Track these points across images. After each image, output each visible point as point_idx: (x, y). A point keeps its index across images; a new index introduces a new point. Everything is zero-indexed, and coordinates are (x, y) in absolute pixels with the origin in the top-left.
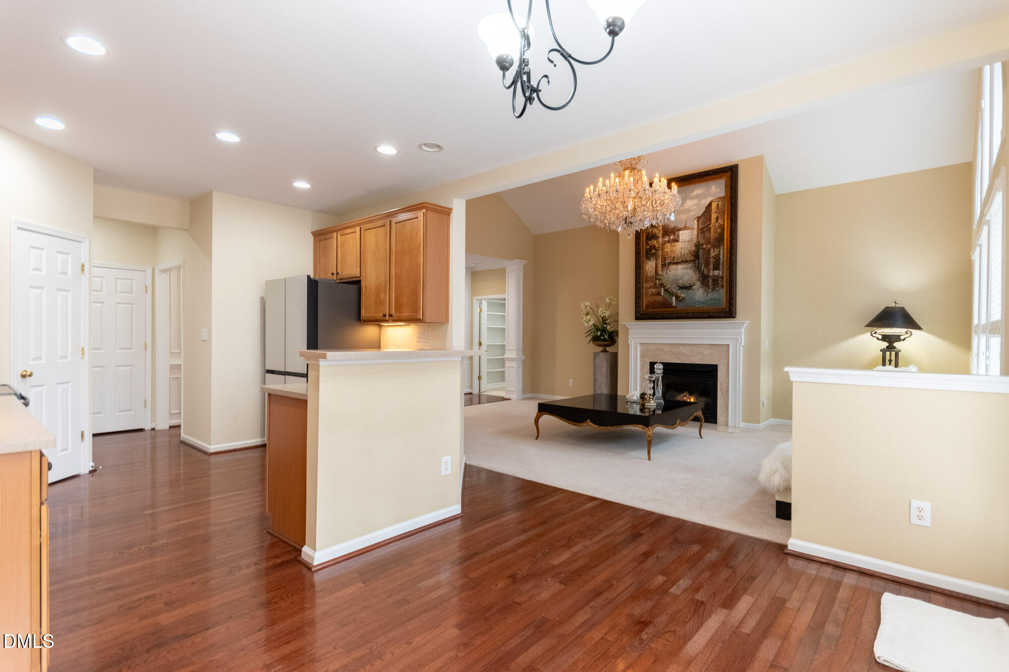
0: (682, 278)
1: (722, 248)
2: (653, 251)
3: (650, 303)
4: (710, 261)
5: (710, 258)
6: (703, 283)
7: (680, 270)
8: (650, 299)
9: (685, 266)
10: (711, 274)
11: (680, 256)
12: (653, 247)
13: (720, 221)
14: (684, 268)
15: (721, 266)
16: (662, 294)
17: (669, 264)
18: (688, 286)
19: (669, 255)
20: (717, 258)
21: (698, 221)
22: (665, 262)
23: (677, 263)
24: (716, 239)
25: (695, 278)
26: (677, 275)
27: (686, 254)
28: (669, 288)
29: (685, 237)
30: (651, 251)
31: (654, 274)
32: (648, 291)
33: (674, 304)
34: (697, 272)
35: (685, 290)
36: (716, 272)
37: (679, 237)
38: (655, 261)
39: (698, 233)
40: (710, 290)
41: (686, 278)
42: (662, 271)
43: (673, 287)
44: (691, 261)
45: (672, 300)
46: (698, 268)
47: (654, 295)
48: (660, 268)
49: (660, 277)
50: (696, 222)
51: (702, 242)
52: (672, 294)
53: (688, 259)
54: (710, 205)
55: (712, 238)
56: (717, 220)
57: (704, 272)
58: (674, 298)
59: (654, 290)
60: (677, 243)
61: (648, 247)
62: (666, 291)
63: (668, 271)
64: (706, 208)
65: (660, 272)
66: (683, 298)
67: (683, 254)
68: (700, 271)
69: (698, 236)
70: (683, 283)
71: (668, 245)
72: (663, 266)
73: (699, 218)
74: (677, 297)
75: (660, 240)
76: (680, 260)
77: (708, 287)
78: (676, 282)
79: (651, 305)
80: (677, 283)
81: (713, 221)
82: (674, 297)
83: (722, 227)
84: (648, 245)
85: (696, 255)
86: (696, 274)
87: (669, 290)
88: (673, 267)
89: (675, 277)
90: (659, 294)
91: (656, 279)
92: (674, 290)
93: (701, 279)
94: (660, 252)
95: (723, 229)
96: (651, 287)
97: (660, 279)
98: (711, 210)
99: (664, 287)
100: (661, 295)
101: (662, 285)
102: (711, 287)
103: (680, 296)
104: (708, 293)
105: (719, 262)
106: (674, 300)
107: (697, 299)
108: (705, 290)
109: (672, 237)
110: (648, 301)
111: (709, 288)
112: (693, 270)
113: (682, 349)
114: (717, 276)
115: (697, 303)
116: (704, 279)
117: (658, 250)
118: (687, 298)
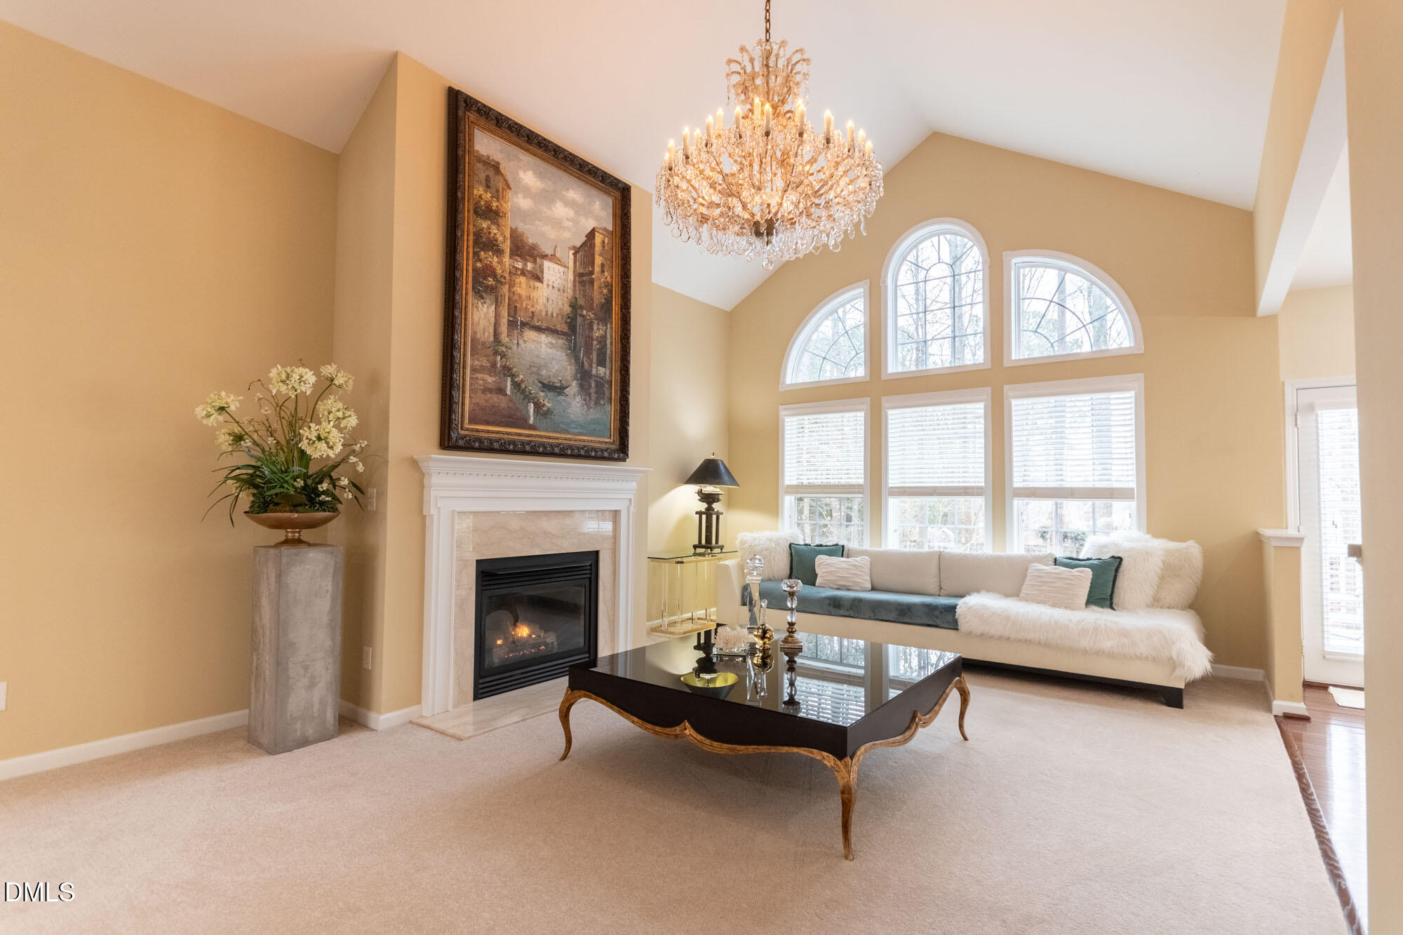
0: (546, 366)
1: (609, 326)
2: (491, 281)
3: (483, 409)
4: (592, 344)
5: (592, 340)
6: (581, 386)
7: (544, 346)
8: (481, 399)
9: (554, 342)
10: (594, 372)
11: (544, 314)
12: (489, 271)
13: (606, 274)
14: (551, 343)
15: (608, 360)
16: (509, 393)
17: (524, 324)
18: (558, 385)
19: (524, 306)
20: (602, 340)
21: (575, 254)
22: (514, 317)
23: (538, 329)
24: (602, 306)
25: (569, 372)
26: (538, 356)
27: (555, 315)
28: (522, 381)
29: (554, 279)
30: (485, 278)
31: (492, 339)
32: (477, 378)
33: (531, 421)
34: (573, 361)
35: (552, 394)
36: (602, 370)
37: (543, 272)
38: (494, 306)
39: (574, 281)
40: (593, 403)
41: (555, 367)
42: (508, 335)
43: (530, 381)
44: (563, 334)
45: (528, 411)
46: (573, 351)
47: (490, 391)
48: (504, 328)
49: (504, 349)
50: (572, 257)
51: (581, 302)
52: (528, 397)
53: (559, 328)
54: (591, 235)
55: (596, 302)
56: (603, 271)
57: (583, 362)
58: (531, 407)
59: (490, 379)
60: (538, 284)
61: (479, 265)
62: (516, 385)
63: (521, 342)
64: (586, 236)
65: (504, 338)
66: (549, 410)
67: (549, 313)
68: (577, 358)
69: (575, 286)
70: (549, 377)
71: (522, 279)
72: (512, 324)
73: (577, 251)
74: (538, 406)
75: (506, 259)
76: (544, 325)
77: (589, 395)
78: (535, 370)
79: (482, 415)
80: (539, 374)
81: (597, 269)
82: (532, 405)
83: (609, 286)
84: (481, 261)
85: (572, 322)
86: (570, 364)
87: (523, 386)
88: (530, 335)
89: (536, 360)
90: (501, 391)
91: (496, 353)
92: (534, 389)
93: (579, 375)
94: (505, 289)
95: (611, 291)
96: (482, 369)
97: (503, 356)
98: (594, 245)
99: (513, 376)
100: (505, 395)
101: (508, 371)
102: (594, 396)
103: (544, 405)
104: (589, 408)
105: (606, 352)
106: (532, 411)
107: (572, 416)
108: (585, 400)
109: (530, 266)
110: (477, 404)
111: (590, 398)
112: (567, 355)
113: (545, 524)
114: (602, 378)
115: (572, 426)
116: (584, 376)
117: (501, 283)
118: (556, 412)
